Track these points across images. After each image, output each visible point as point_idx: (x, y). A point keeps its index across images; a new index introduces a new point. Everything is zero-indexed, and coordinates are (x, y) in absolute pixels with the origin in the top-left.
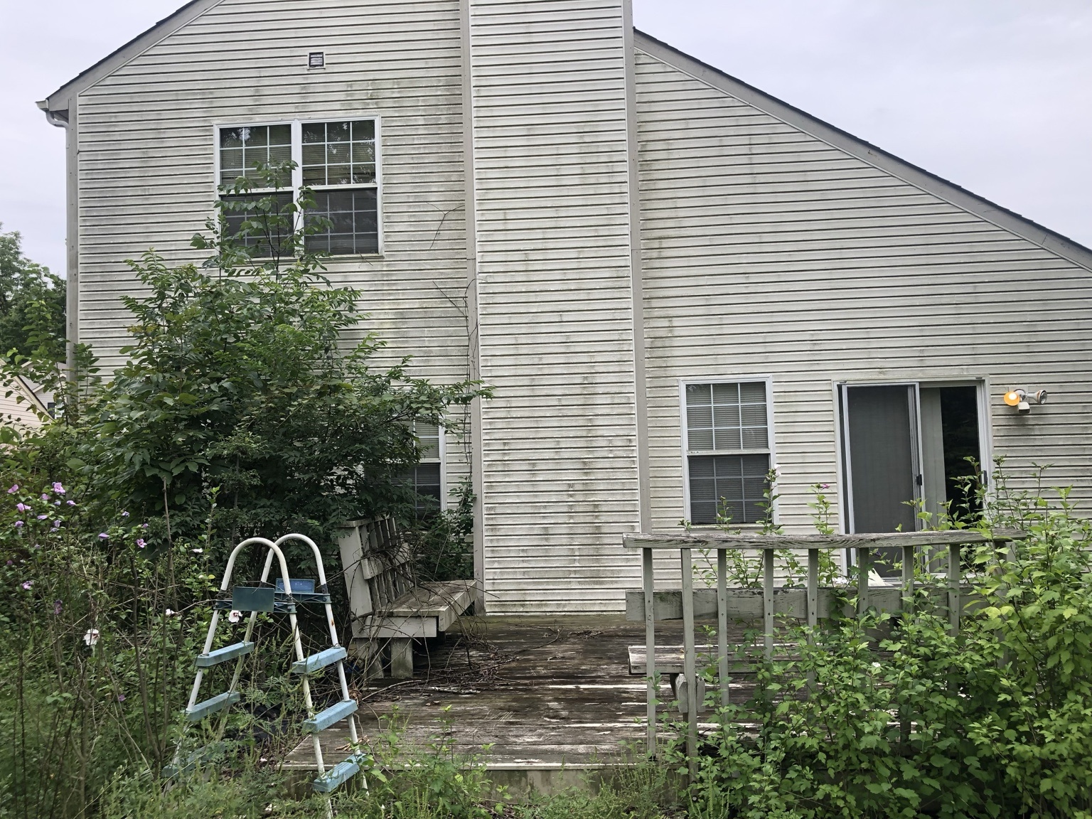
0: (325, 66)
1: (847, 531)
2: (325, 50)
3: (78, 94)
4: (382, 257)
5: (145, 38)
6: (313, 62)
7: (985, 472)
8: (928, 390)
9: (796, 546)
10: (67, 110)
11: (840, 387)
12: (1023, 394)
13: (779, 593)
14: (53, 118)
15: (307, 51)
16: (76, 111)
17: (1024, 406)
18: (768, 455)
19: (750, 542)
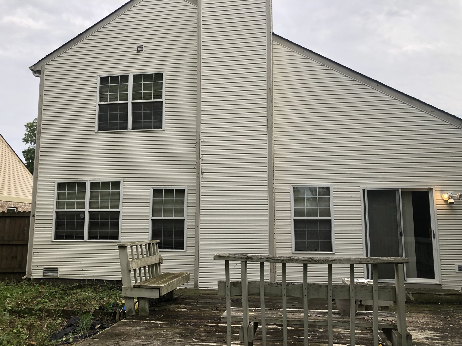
0: (144, 51)
1: (367, 256)
2: (144, 45)
3: (45, 64)
4: (164, 130)
5: (73, 41)
6: (139, 49)
7: (434, 231)
8: (406, 192)
9: (295, 262)
10: (41, 70)
11: (364, 190)
12: (451, 195)
13: (290, 285)
14: (35, 73)
15: (136, 45)
16: (44, 71)
17: (452, 201)
18: (330, 220)
19: (273, 259)
